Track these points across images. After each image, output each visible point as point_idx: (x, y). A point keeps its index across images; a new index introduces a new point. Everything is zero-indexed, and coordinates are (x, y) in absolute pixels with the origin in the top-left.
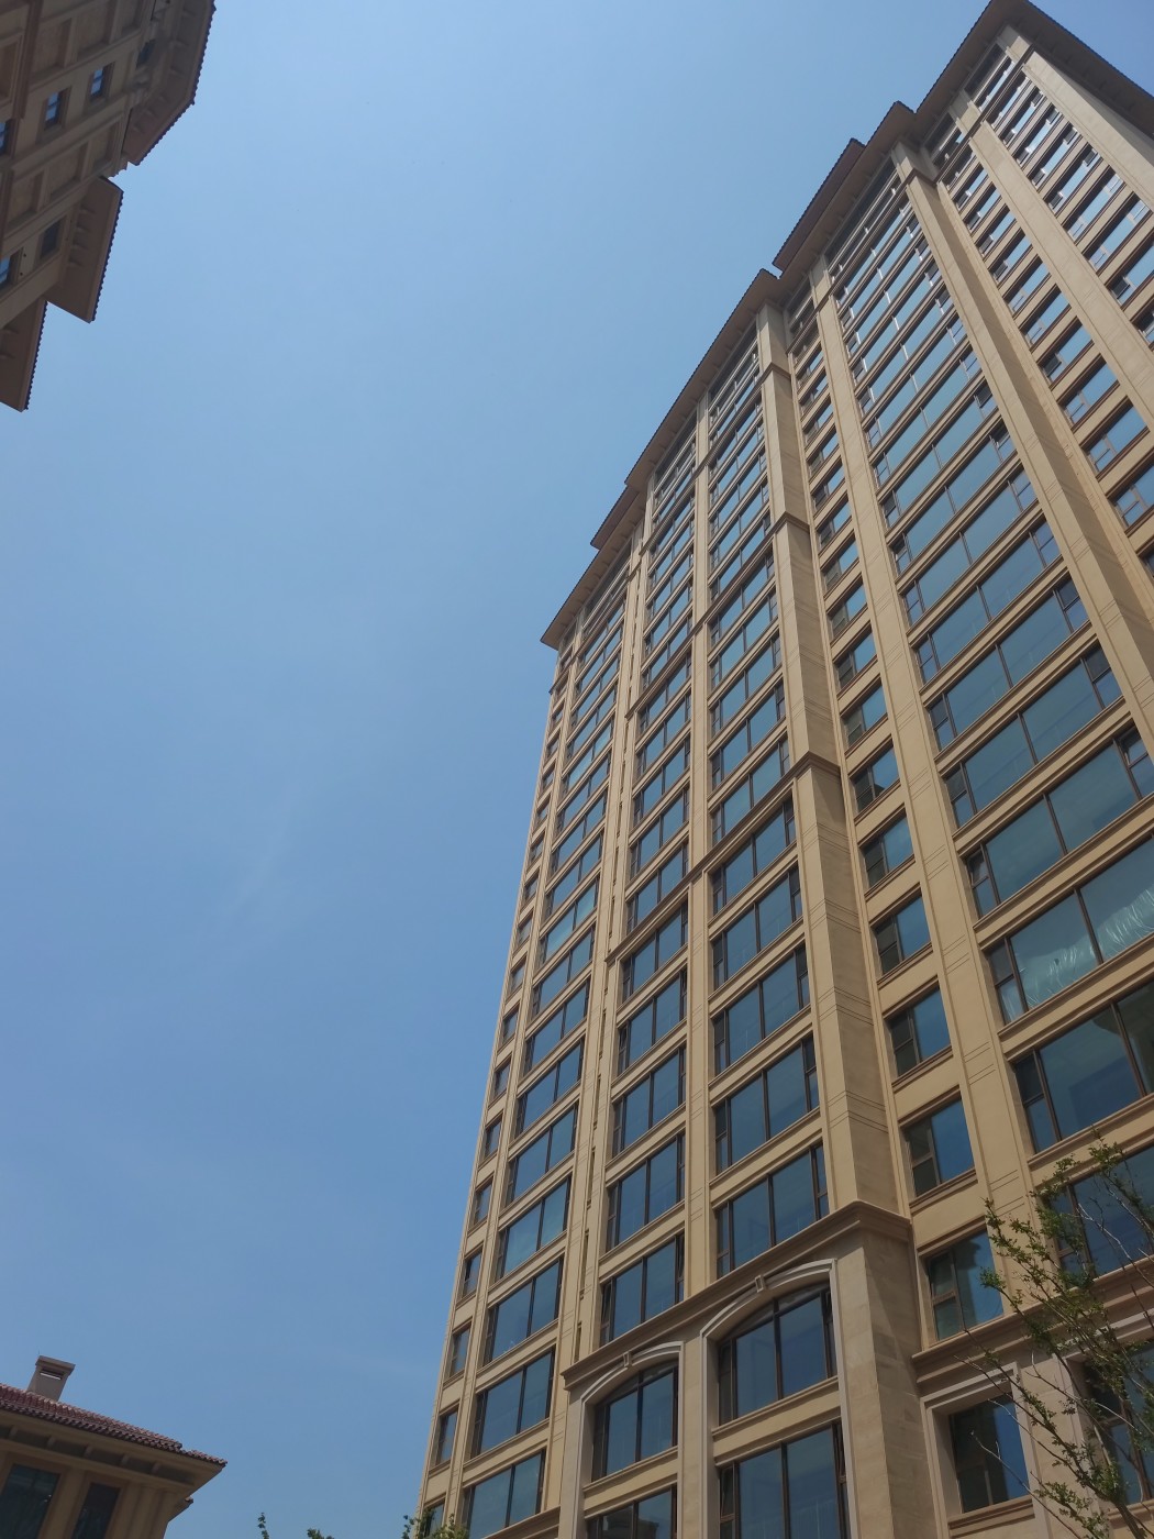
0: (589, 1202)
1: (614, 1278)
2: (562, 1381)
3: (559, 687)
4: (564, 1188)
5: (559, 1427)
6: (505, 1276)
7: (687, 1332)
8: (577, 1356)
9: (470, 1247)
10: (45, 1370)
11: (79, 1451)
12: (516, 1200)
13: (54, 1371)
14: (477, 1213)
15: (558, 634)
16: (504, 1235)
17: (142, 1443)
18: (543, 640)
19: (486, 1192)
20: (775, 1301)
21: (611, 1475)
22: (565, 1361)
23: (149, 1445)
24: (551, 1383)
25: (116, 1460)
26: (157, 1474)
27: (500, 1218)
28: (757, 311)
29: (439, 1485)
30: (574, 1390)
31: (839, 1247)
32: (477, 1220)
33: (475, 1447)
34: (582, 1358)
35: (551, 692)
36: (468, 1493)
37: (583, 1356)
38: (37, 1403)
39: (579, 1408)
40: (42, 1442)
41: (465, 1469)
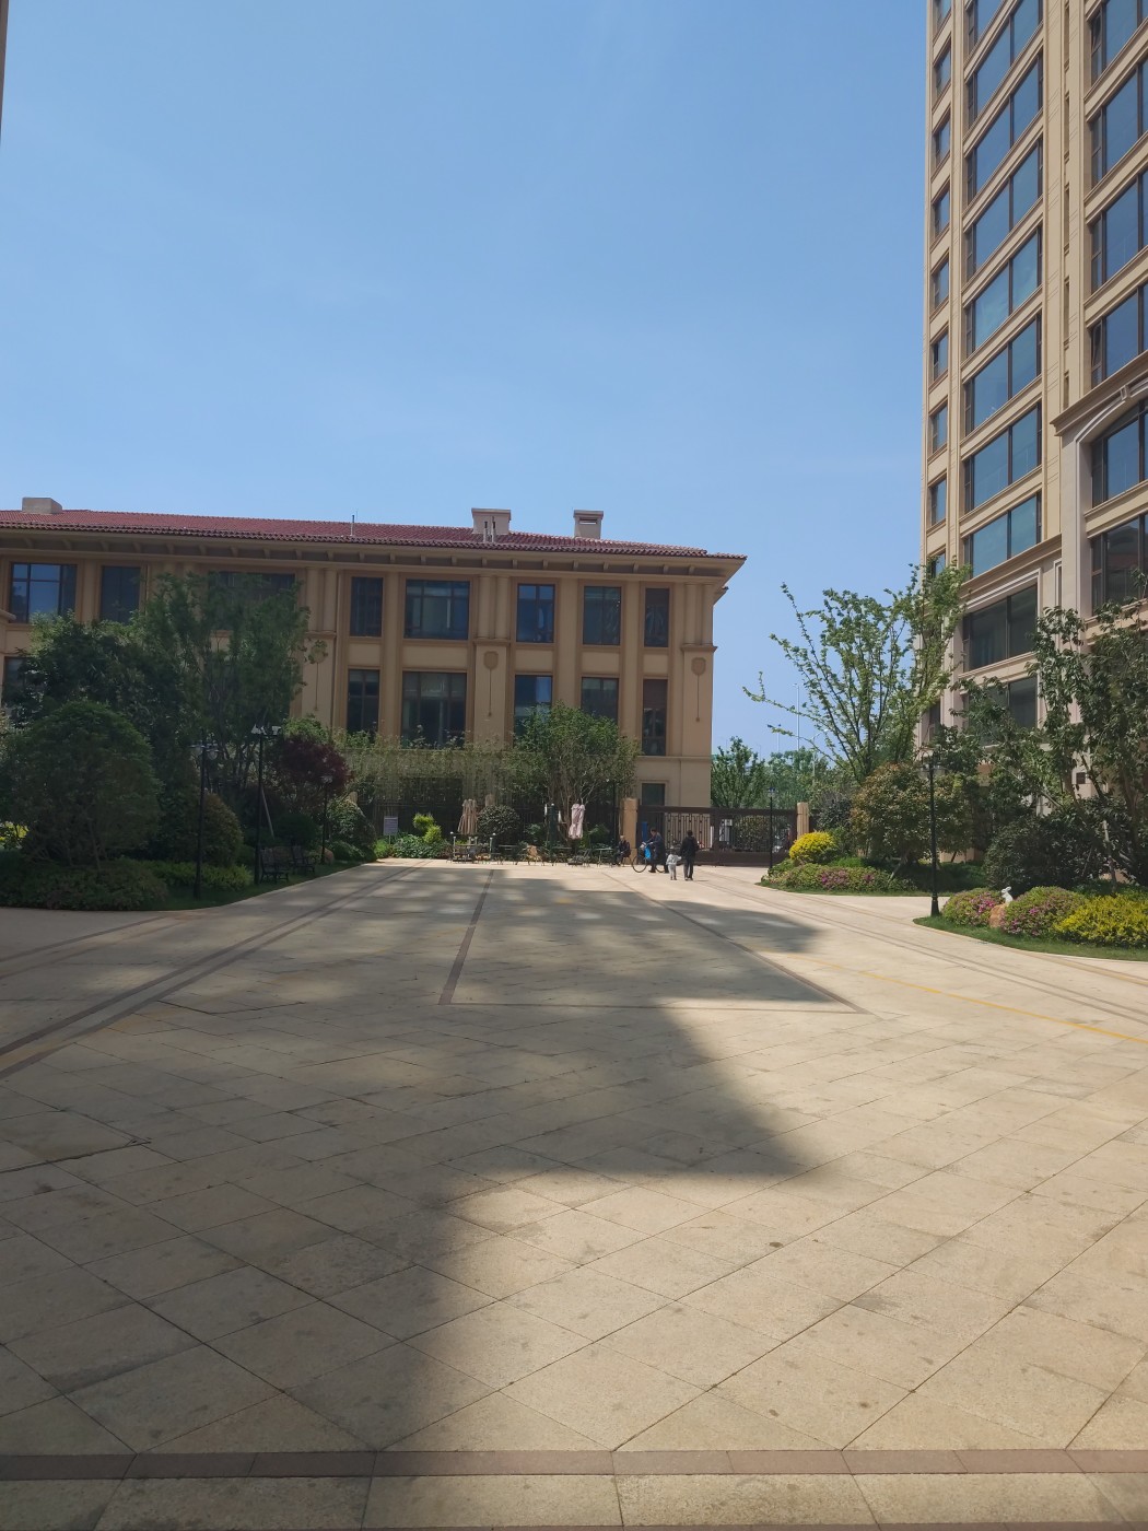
0: (1067, 247)
1: (1104, 318)
2: (1052, 429)
4: (1034, 242)
5: (1053, 470)
6: (977, 349)
8: (1066, 404)
9: (934, 332)
10: (581, 519)
11: (630, 569)
12: (978, 271)
13: (589, 519)
14: (937, 296)
16: (970, 310)
17: (675, 555)
19: (943, 273)
21: (1112, 499)
22: (1053, 410)
23: (681, 555)
24: (1039, 434)
25: (660, 570)
26: (694, 574)
27: (962, 294)
29: (938, 539)
30: (1066, 435)
32: (937, 303)
33: (969, 504)
34: (1071, 404)
36: (967, 538)
37: (1074, 400)
38: (585, 543)
39: (1074, 448)
40: (600, 568)
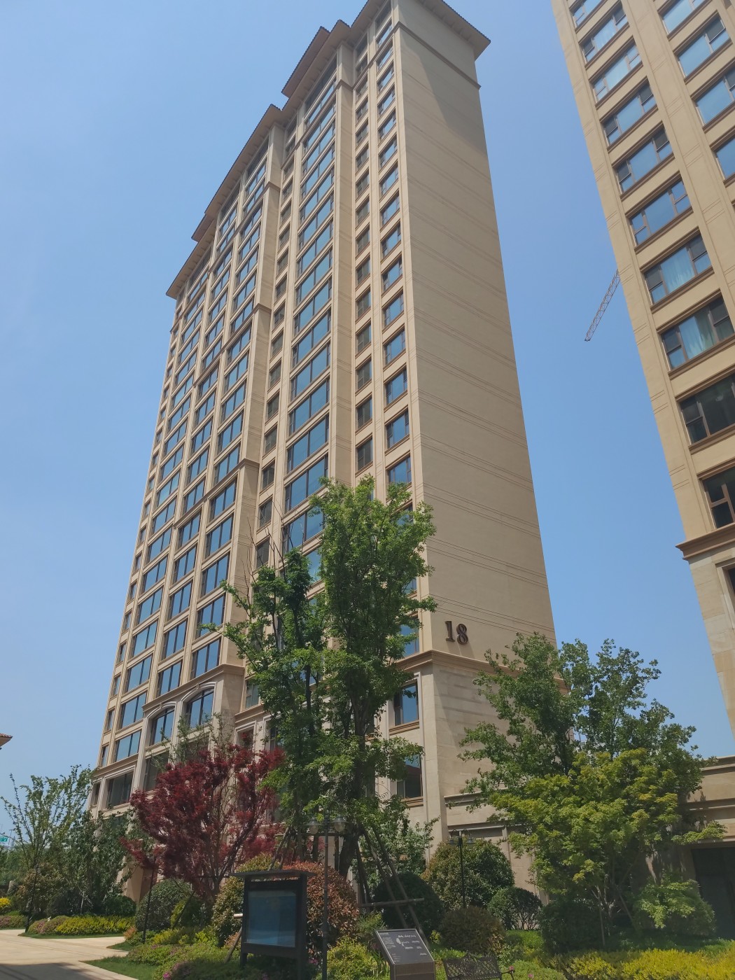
3: (175, 330)
6: (133, 657)
7: (177, 698)
9: (122, 641)
15: (176, 291)
16: (134, 638)
18: (168, 294)
20: (203, 692)
27: (133, 630)
28: (270, 128)
29: (107, 739)
30: (146, 712)
31: (217, 678)
33: (120, 725)
35: (171, 331)
36: (117, 742)
39: (146, 720)
41: (116, 734)
